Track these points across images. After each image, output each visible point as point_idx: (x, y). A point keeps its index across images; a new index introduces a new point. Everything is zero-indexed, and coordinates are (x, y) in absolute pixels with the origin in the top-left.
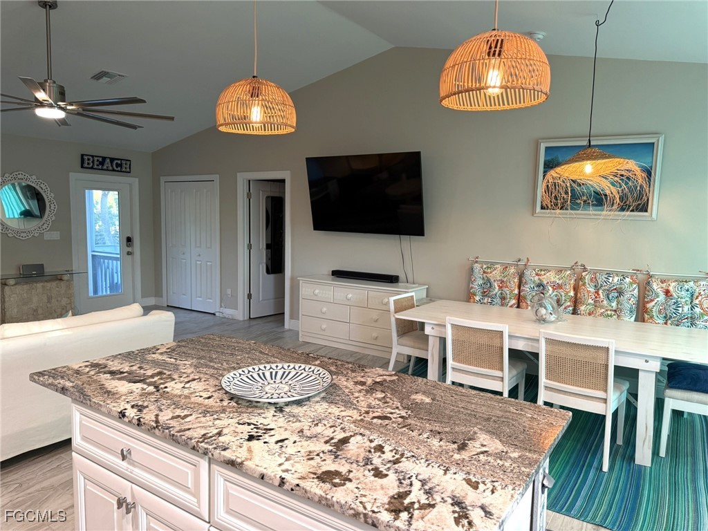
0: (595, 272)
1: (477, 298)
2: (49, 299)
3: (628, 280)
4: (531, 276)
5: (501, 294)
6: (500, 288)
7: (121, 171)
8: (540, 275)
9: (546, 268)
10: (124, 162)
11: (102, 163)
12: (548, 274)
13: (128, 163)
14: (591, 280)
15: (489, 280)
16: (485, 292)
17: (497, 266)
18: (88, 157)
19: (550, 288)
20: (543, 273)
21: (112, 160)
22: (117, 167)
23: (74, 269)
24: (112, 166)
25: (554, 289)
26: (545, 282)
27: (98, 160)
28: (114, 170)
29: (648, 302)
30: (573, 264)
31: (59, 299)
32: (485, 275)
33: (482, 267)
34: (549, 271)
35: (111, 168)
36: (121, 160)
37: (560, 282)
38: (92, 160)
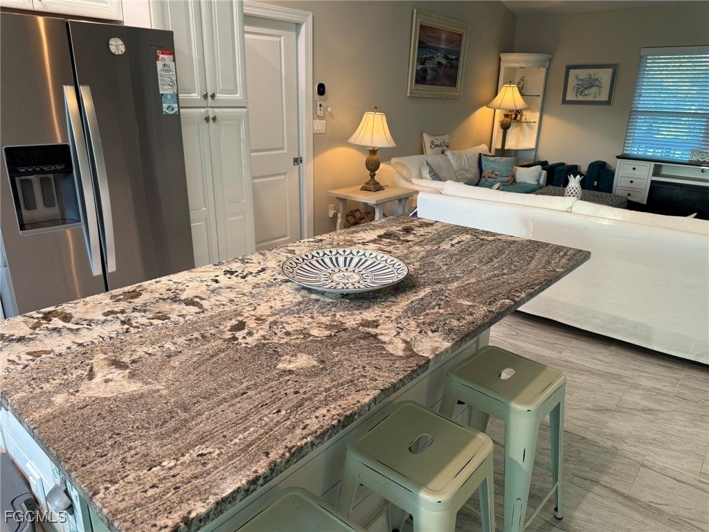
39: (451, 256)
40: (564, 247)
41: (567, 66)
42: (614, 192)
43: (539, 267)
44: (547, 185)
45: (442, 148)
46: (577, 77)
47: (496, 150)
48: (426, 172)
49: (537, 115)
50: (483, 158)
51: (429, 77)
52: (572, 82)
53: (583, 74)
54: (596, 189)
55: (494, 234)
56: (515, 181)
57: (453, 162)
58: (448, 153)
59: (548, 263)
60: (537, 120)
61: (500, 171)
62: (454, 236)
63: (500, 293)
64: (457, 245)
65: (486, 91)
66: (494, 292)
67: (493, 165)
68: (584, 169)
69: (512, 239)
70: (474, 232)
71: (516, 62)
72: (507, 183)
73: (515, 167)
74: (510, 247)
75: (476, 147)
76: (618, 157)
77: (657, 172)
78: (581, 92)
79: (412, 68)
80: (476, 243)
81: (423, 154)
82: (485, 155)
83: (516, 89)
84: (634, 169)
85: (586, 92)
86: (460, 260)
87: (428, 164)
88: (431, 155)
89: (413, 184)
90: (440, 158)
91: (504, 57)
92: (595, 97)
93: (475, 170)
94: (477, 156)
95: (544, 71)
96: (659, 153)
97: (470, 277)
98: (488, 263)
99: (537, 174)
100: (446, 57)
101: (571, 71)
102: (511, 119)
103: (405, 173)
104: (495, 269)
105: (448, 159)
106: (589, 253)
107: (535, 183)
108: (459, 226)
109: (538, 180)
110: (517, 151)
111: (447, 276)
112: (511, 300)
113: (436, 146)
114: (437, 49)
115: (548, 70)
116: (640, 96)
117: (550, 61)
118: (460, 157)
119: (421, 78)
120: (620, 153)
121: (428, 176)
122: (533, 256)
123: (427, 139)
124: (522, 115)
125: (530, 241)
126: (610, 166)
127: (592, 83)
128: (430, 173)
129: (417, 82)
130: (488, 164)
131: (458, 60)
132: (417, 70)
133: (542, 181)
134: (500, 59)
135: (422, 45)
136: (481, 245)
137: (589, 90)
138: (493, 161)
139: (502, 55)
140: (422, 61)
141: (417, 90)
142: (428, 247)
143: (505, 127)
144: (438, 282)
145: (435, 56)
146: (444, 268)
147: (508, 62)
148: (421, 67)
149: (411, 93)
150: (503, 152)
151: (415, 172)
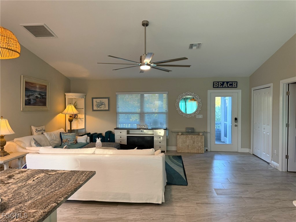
2: (194, 142)
7: (232, 87)
10: (234, 83)
11: (222, 85)
13: (236, 83)
18: (216, 83)
21: (227, 83)
22: (230, 86)
23: (208, 131)
24: (227, 85)
27: (220, 84)
28: (228, 87)
31: (198, 143)
35: (227, 86)
36: (232, 82)
38: (217, 83)
39: (31, 186)
40: (85, 171)
41: (92, 98)
42: (115, 142)
43: (72, 183)
44: (90, 142)
45: (41, 132)
46: (96, 102)
47: (68, 130)
48: (33, 143)
49: (84, 116)
50: (62, 134)
51: (32, 102)
52: (95, 103)
53: (98, 100)
54: (109, 141)
55: (56, 171)
56: (77, 142)
57: (47, 137)
58: (45, 134)
59: (77, 180)
60: (84, 117)
61: (70, 139)
62: (36, 175)
63: (51, 201)
64: (36, 180)
65: (60, 107)
66: (49, 201)
67: (66, 137)
68: (104, 135)
69: (64, 171)
70: (47, 171)
71: (72, 96)
72: (74, 144)
73: (76, 137)
74: (62, 176)
75: (58, 130)
76: (115, 129)
77: (128, 133)
78: (99, 107)
79: (22, 99)
80: (46, 177)
81: (32, 135)
82: (62, 133)
83: (73, 107)
84: (121, 132)
85: (100, 107)
86: (36, 188)
87: (34, 139)
88: (36, 135)
89: (27, 150)
90: (41, 137)
91: (67, 94)
92: (104, 108)
93: (59, 139)
94: (59, 134)
95: (83, 100)
96: (129, 126)
97: (39, 196)
98: (49, 186)
99: (86, 139)
100: (40, 94)
101: (94, 99)
102: (73, 117)
103: (22, 145)
104: (52, 188)
105: (45, 136)
106: (95, 172)
107: (85, 142)
108: (40, 170)
109: (86, 141)
110: (77, 130)
111: (26, 198)
112: (56, 203)
113: (38, 131)
114: (35, 91)
115: (85, 99)
116: (118, 108)
117: (85, 96)
118: (51, 135)
119: (28, 103)
120: (115, 128)
121: (35, 145)
122: (71, 178)
123: (34, 129)
124: (77, 116)
125: (72, 171)
126: (113, 132)
127: (102, 104)
128: (35, 143)
129: (26, 105)
130: (64, 137)
131: (46, 96)
132: (25, 100)
133: (88, 141)
134: (65, 95)
135: (27, 90)
136: (49, 178)
137: (101, 106)
138: (67, 135)
139: (65, 93)
140: (27, 96)
141: (26, 108)
142: (19, 185)
143: (71, 121)
144: (20, 203)
145: (34, 94)
146: (26, 194)
147: (68, 96)
148: (27, 98)
149: (23, 109)
150: (71, 131)
151: (28, 144)
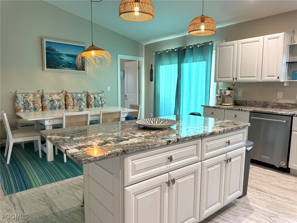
0: (72, 93)
1: (22, 111)
3: (83, 95)
4: (47, 97)
5: (34, 107)
6: (33, 104)
8: (52, 96)
9: (52, 93)
12: (54, 96)
14: (71, 96)
15: (27, 101)
16: (26, 107)
17: (30, 94)
19: (56, 101)
20: (52, 95)
25: (58, 102)
26: (54, 99)
29: (90, 102)
30: (62, 91)
32: (25, 99)
33: (22, 95)
34: (54, 94)
37: (59, 98)
